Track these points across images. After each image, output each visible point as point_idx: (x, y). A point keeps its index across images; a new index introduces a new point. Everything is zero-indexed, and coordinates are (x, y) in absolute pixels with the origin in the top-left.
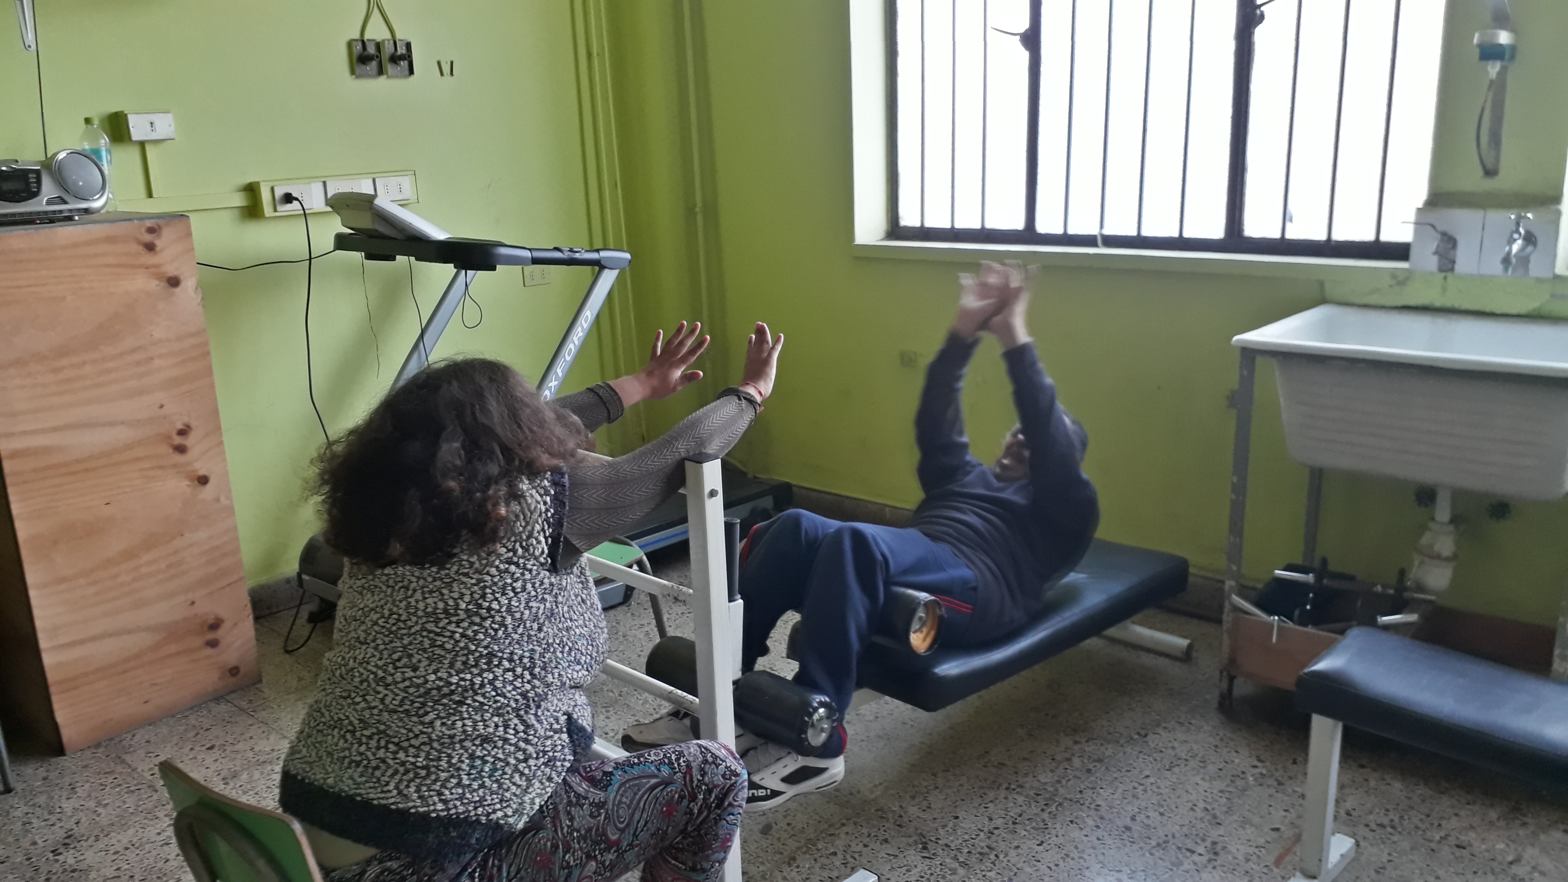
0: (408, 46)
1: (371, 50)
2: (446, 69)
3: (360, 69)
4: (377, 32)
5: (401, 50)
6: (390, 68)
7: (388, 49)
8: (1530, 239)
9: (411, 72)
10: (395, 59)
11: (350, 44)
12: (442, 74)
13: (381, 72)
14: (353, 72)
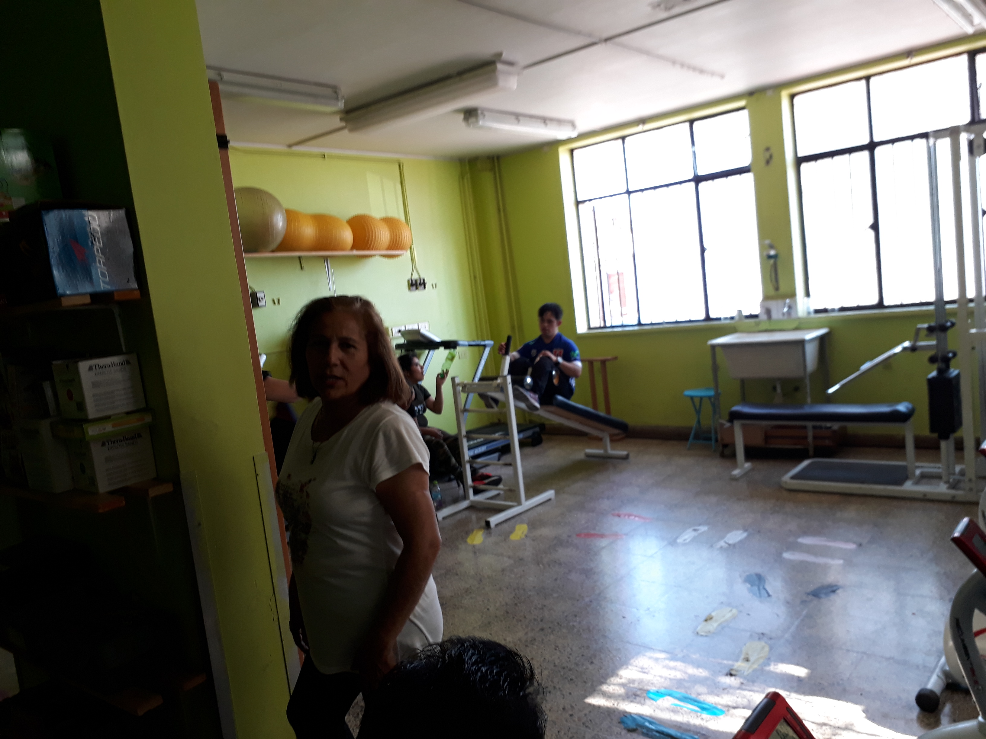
0: (424, 280)
1: (414, 282)
2: (434, 286)
3: (411, 288)
4: (415, 276)
5: (422, 281)
6: (420, 288)
7: (419, 282)
8: (790, 307)
9: (425, 287)
10: (420, 284)
11: (408, 281)
12: (433, 287)
13: (417, 288)
14: (409, 289)
